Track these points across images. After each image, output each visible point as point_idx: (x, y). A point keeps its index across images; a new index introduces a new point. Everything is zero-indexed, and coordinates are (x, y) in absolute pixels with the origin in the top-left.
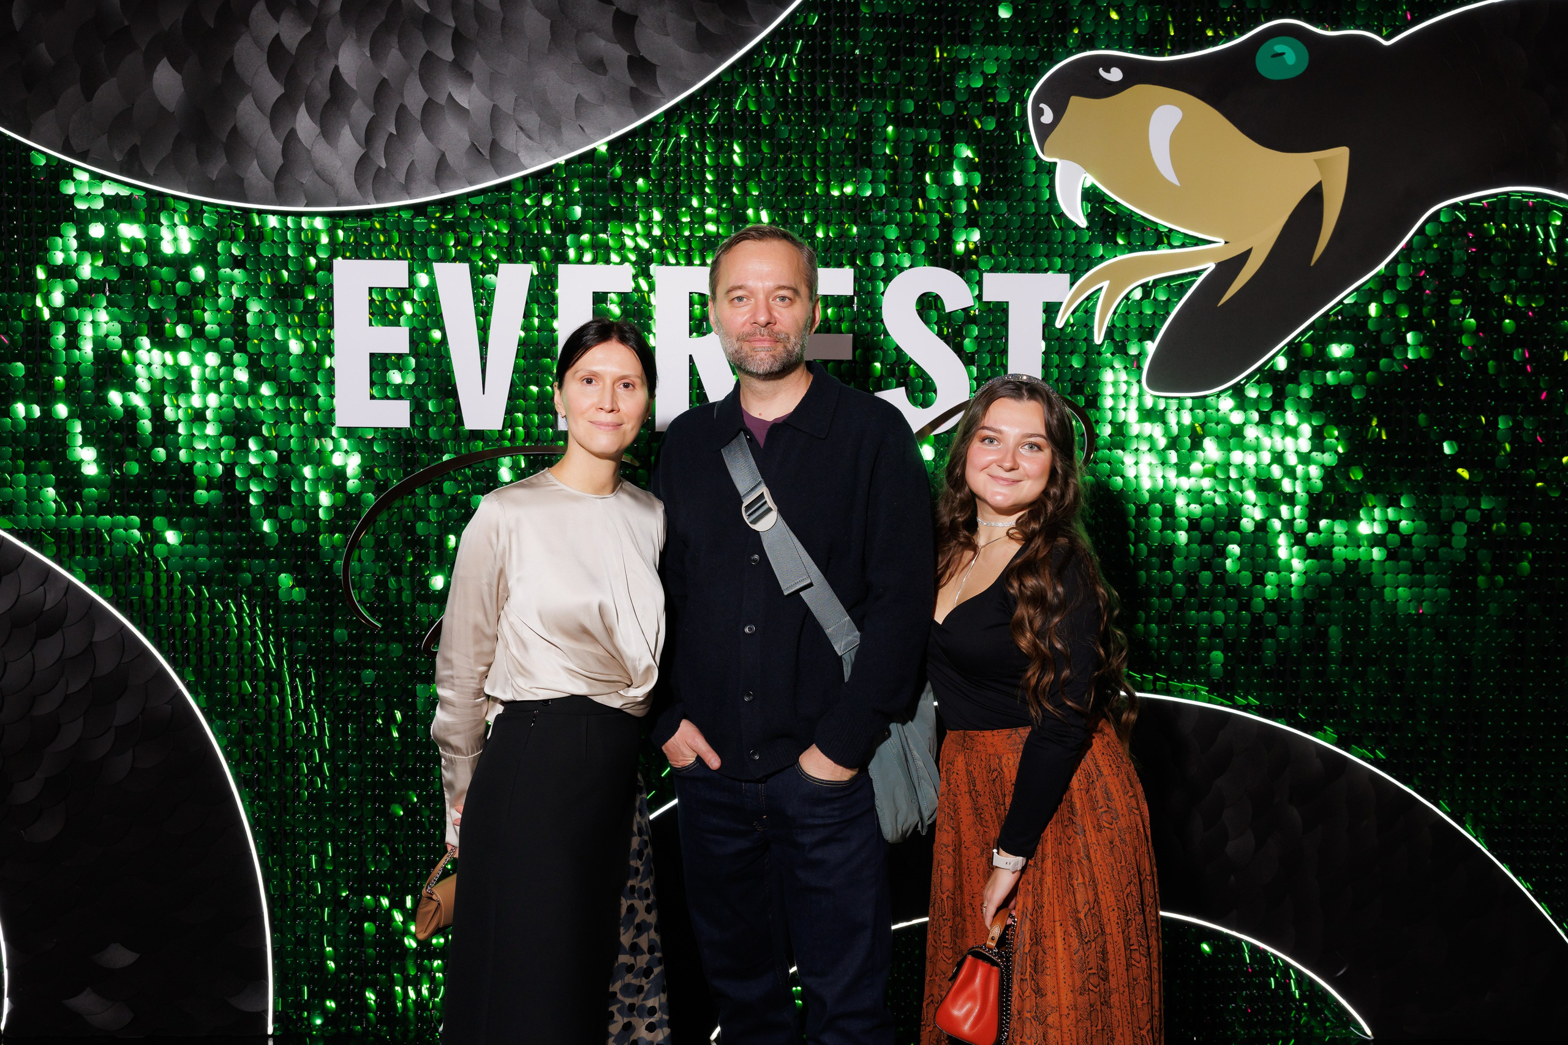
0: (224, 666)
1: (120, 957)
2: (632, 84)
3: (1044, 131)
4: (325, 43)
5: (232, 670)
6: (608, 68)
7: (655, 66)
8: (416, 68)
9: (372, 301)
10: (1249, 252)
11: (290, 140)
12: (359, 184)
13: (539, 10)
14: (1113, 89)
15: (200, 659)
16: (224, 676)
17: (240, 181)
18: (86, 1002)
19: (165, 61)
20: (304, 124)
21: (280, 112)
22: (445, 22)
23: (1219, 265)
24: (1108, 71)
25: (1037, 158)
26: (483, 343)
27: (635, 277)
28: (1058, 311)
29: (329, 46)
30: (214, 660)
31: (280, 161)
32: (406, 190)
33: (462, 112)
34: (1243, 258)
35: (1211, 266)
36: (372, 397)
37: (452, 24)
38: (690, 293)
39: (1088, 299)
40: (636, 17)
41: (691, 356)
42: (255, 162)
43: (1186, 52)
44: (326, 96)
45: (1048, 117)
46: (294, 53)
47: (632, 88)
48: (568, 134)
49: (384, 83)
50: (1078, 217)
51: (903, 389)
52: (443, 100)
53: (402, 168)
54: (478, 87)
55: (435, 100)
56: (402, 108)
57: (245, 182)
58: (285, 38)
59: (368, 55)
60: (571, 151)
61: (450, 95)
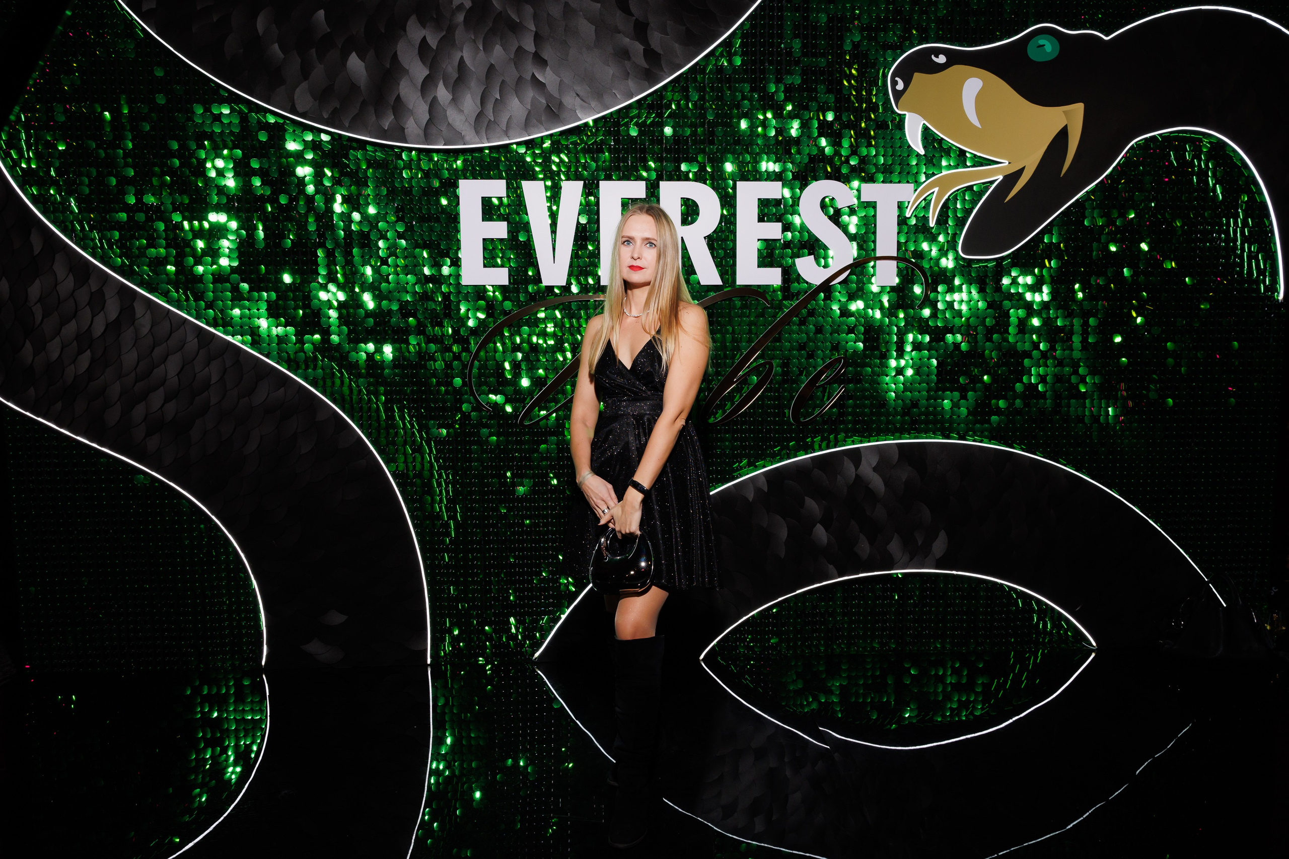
0: (393, 438)
1: (337, 618)
2: (646, 66)
3: (898, 95)
4: (455, 41)
5: (399, 440)
6: (631, 55)
7: (660, 55)
8: (512, 56)
9: (483, 205)
10: (1023, 169)
11: (433, 105)
12: (477, 132)
13: (588, 20)
14: (941, 67)
15: (379, 433)
16: (394, 443)
17: (403, 129)
18: (315, 647)
19: (354, 55)
20: (442, 93)
21: (427, 85)
22: (529, 27)
23: (1005, 177)
24: (937, 57)
25: (893, 112)
26: (554, 232)
27: (647, 188)
28: (907, 207)
29: (457, 42)
30: (388, 433)
31: (427, 117)
32: (506, 134)
33: (540, 86)
34: (1020, 172)
35: (1001, 178)
36: (485, 266)
37: (534, 29)
38: (681, 198)
39: (925, 199)
40: (647, 24)
41: (682, 237)
42: (412, 117)
43: (984, 44)
44: (455, 75)
45: (900, 86)
46: (435, 48)
47: (646, 69)
48: (607, 97)
49: (492, 67)
50: (919, 148)
51: (812, 257)
52: (529, 77)
53: (504, 120)
54: (551, 69)
55: (524, 76)
56: (503, 82)
57: (406, 130)
58: (429, 39)
59: (482, 49)
60: (609, 109)
61: (533, 75)
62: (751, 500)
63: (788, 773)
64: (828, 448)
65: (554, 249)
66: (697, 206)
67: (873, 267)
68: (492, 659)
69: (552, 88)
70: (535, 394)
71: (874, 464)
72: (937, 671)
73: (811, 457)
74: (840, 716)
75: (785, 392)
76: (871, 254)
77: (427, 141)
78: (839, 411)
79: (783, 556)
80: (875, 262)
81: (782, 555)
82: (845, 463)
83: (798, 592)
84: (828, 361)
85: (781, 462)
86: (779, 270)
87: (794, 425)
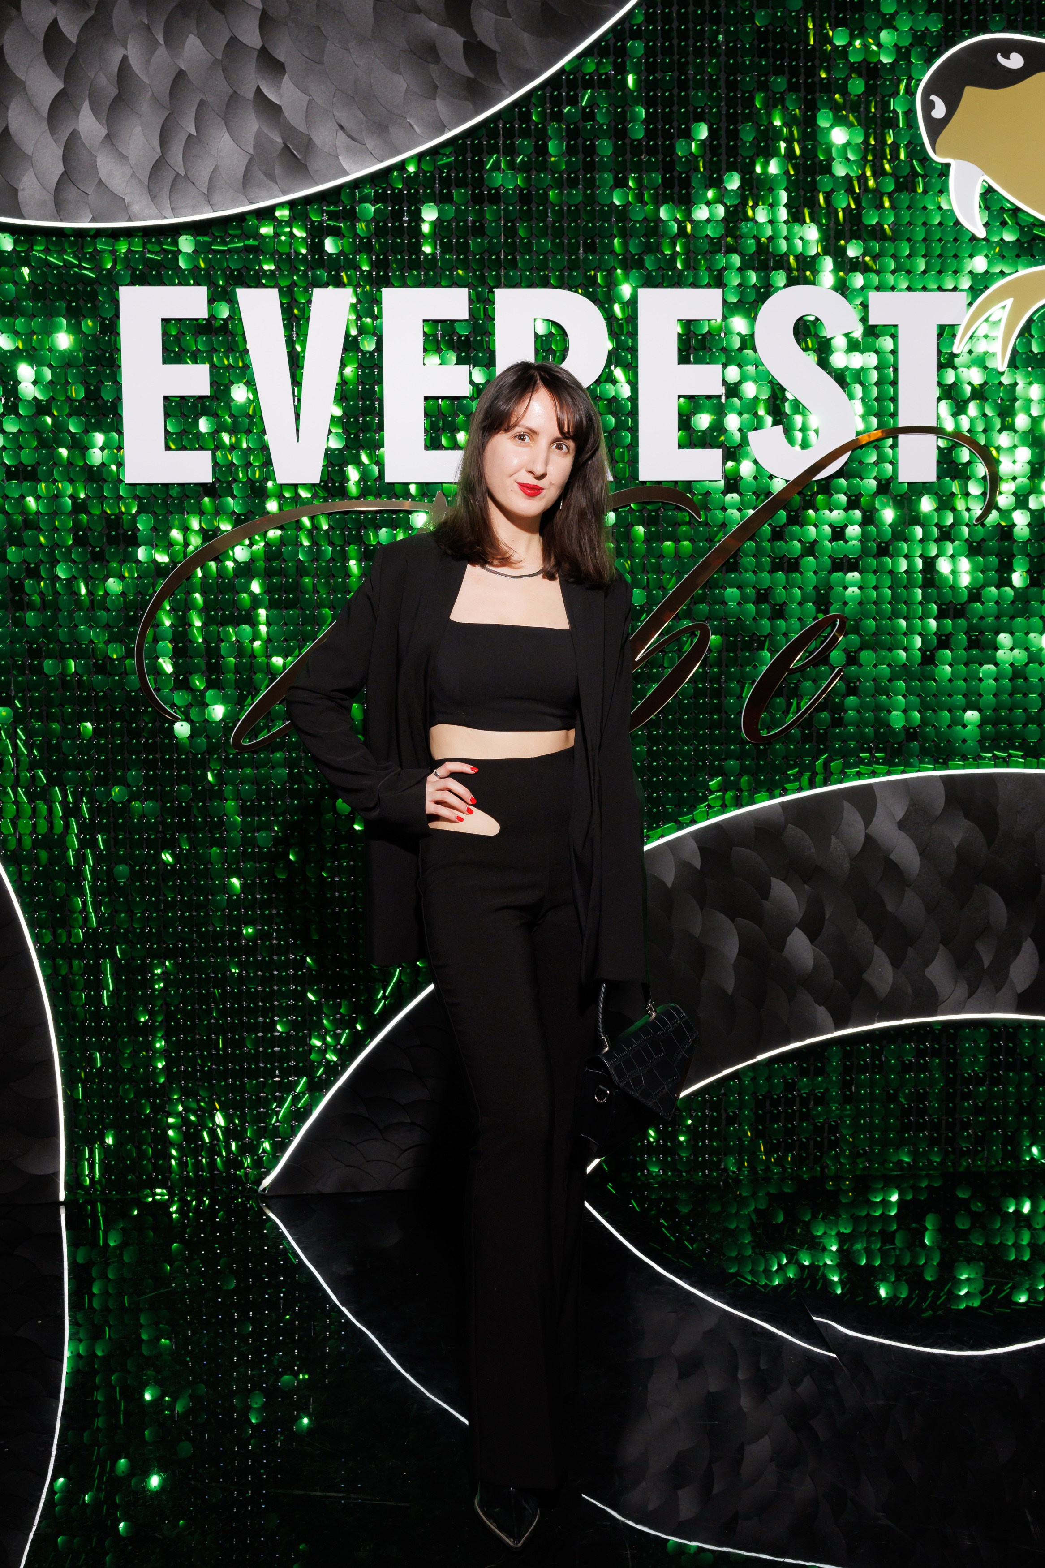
2: (470, 74)
3: (936, 127)
4: (112, 27)
6: (441, 54)
7: (494, 52)
8: (219, 57)
9: (165, 334)
11: (71, 145)
12: (155, 196)
14: (1014, 77)
17: (16, 191)
20: (88, 125)
21: (60, 110)
22: (251, 3)
24: (1008, 57)
26: (296, 382)
27: (471, 301)
29: (116, 30)
31: (61, 169)
32: (208, 199)
33: (271, 110)
36: (168, 448)
37: (261, 7)
38: (538, 321)
42: (32, 169)
44: (113, 92)
45: (940, 111)
46: (74, 40)
47: (468, 79)
48: (396, 133)
49: (180, 75)
50: (976, 226)
51: (781, 427)
52: (250, 95)
53: (203, 173)
54: (291, 78)
55: (241, 94)
56: (202, 104)
57: (19, 194)
58: (63, 25)
59: (162, 42)
60: (400, 153)
61: (259, 91)
62: (669, 885)
63: (745, 1402)
64: (812, 785)
65: (297, 416)
66: (564, 333)
67: (892, 447)
68: (182, 1190)
69: (294, 115)
70: (263, 687)
71: (900, 815)
72: (1019, 1205)
73: (781, 804)
74: (839, 1291)
75: (732, 680)
76: (889, 422)
77: (60, 211)
78: (833, 717)
79: (730, 991)
80: (895, 438)
81: (729, 986)
82: (846, 814)
83: (760, 1058)
84: (811, 623)
85: (723, 813)
86: (718, 453)
87: (748, 743)
